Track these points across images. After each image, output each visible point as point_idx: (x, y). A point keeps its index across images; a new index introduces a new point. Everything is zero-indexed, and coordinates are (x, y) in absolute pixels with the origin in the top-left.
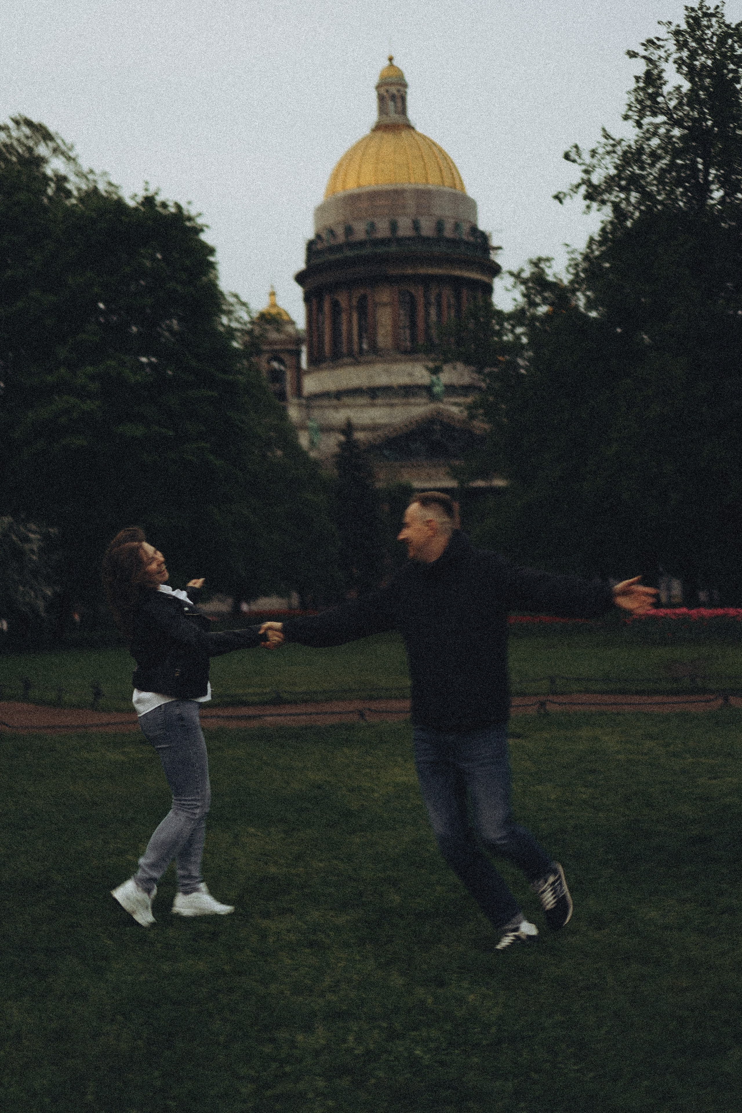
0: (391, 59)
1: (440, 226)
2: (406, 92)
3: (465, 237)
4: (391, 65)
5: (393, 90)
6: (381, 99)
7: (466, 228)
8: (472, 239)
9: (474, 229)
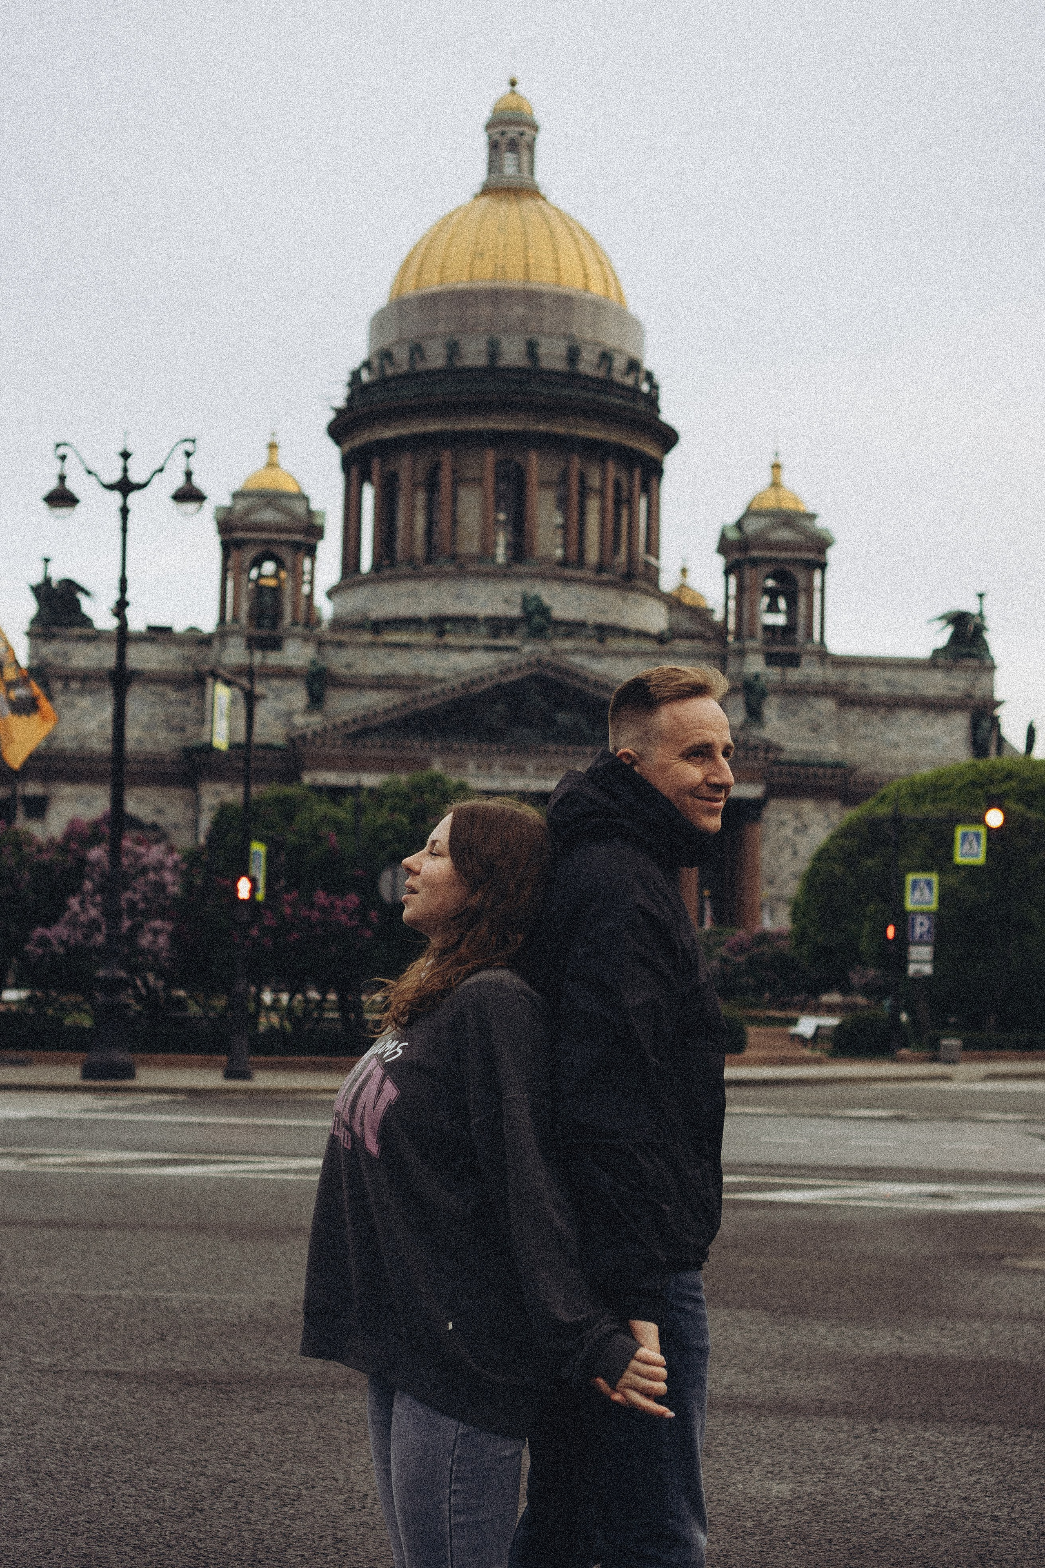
0: (513, 83)
1: (573, 355)
2: (534, 139)
3: (617, 377)
4: (513, 92)
5: (512, 132)
6: (494, 146)
7: (620, 363)
8: (629, 381)
9: (634, 366)
